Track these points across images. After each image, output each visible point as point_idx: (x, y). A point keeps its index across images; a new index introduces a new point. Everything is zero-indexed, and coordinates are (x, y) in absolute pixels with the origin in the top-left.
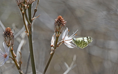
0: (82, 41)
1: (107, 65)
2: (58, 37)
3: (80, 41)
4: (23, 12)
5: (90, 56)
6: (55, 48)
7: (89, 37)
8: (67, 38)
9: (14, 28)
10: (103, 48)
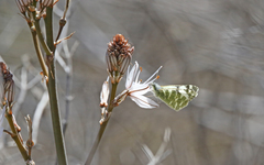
0: (174, 92)
1: (243, 152)
2: (117, 83)
3: (170, 91)
4: (34, 27)
5: (202, 131)
6: (110, 110)
7: (191, 87)
8: (137, 86)
9: (27, 65)
10: (232, 113)
